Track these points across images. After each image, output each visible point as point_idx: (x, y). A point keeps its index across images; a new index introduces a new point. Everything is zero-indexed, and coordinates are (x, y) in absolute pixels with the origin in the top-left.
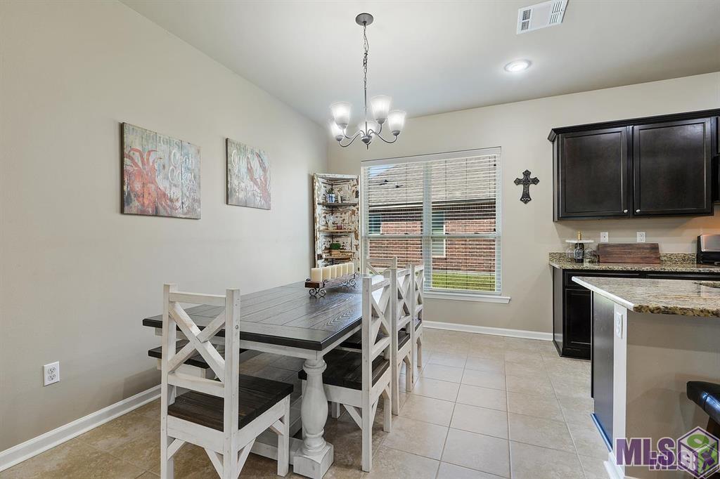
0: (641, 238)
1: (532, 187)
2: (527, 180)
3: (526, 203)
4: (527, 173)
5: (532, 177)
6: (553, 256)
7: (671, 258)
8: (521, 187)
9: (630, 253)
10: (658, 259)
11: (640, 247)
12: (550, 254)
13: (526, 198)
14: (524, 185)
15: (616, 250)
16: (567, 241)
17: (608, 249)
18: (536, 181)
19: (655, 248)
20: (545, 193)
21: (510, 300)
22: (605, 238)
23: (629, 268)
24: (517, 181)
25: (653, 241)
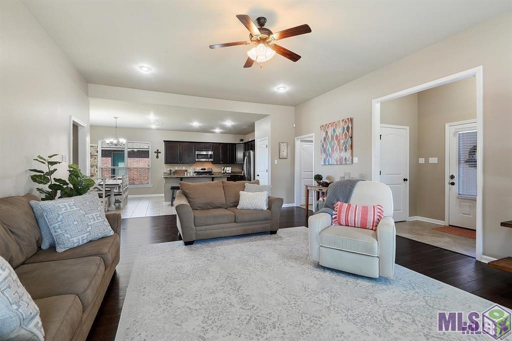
2: (158, 152)
4: (158, 150)
8: (156, 154)
13: (157, 157)
15: (179, 172)
16: (167, 169)
17: (177, 171)
18: (160, 153)
20: (162, 156)
21: (153, 186)
22: (176, 168)
24: (155, 152)
25: (186, 169)
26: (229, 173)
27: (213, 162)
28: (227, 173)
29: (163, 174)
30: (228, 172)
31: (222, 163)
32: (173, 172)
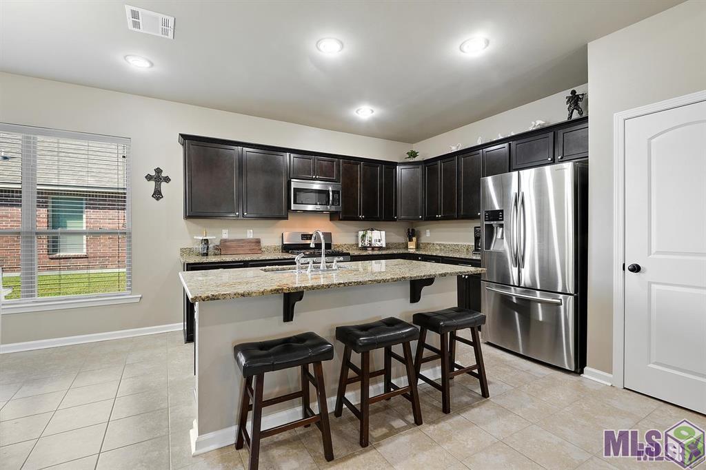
0: (250, 234)
1: (163, 184)
2: (158, 177)
3: (158, 199)
4: (158, 171)
5: (164, 174)
6: (184, 251)
7: (267, 249)
8: (153, 183)
9: (242, 246)
10: (260, 250)
11: (249, 241)
12: (181, 249)
13: (158, 194)
14: (156, 181)
15: (234, 244)
16: (195, 237)
17: (228, 244)
18: (167, 180)
19: (258, 242)
20: (175, 191)
21: (141, 298)
22: (225, 234)
23: (237, 259)
24: (149, 178)
25: (257, 237)
26: (380, 248)
27: (333, 216)
28: (373, 249)
29: (179, 252)
30: (378, 244)
31: (363, 220)
32: (216, 248)
